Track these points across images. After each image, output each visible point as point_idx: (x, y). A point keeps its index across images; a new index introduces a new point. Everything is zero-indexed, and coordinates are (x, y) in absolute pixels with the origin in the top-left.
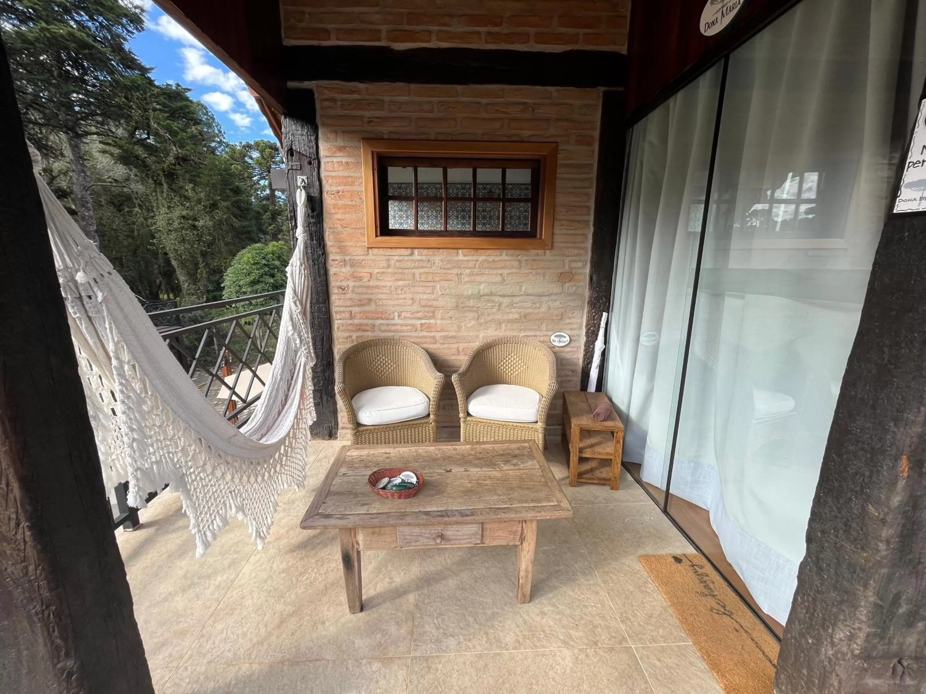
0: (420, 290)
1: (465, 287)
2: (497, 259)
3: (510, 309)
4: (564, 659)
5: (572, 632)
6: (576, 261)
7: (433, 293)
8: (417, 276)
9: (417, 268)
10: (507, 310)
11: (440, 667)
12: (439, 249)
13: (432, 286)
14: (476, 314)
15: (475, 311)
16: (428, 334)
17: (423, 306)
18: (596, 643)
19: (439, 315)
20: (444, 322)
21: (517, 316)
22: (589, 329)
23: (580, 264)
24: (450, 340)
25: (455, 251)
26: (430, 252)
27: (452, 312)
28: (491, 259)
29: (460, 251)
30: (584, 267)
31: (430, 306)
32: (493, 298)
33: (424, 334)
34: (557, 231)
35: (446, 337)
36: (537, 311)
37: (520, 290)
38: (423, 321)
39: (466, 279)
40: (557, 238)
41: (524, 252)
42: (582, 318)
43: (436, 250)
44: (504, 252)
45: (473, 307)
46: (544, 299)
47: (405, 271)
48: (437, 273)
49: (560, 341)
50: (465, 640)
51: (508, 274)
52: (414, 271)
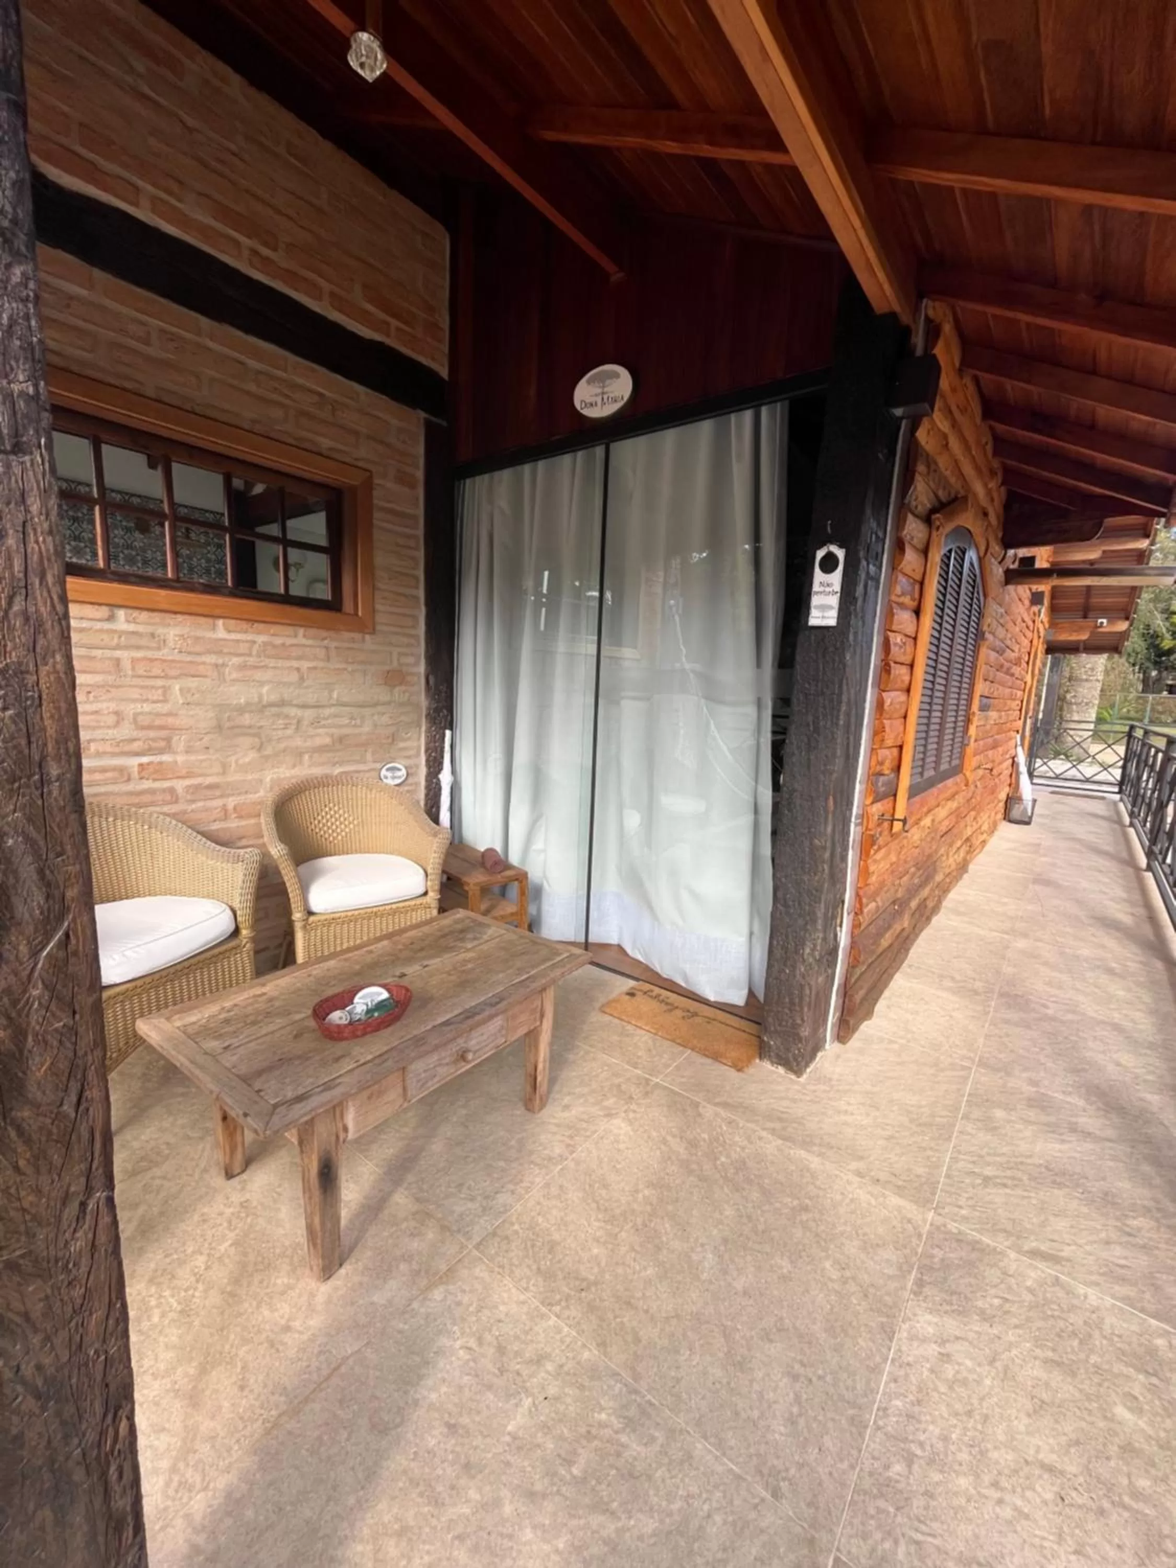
0: (135, 694)
1: (233, 689)
2: (289, 641)
3: (316, 728)
4: (620, 1128)
5: (606, 1103)
6: (406, 655)
7: (165, 701)
8: (126, 665)
9: (127, 648)
10: (311, 731)
11: (516, 1227)
12: (175, 613)
13: (163, 687)
14: (257, 740)
15: (254, 735)
16: (157, 785)
17: (143, 728)
18: (631, 1098)
19: (180, 742)
20: (193, 758)
21: (328, 740)
22: (430, 755)
23: (411, 660)
24: (209, 793)
25: (210, 621)
26: (157, 617)
27: (206, 738)
28: (278, 641)
29: (220, 622)
30: (417, 664)
31: (161, 728)
32: (286, 710)
33: (147, 784)
34: (378, 607)
35: (197, 788)
36: (357, 731)
37: (331, 698)
38: (145, 760)
39: (234, 675)
40: (379, 618)
41: (332, 634)
42: (419, 739)
43: (167, 615)
44: (301, 631)
45: (250, 727)
46: (367, 711)
47: (95, 653)
48: (173, 661)
49: (394, 778)
50: (517, 1184)
51: (309, 668)
52: (118, 653)
